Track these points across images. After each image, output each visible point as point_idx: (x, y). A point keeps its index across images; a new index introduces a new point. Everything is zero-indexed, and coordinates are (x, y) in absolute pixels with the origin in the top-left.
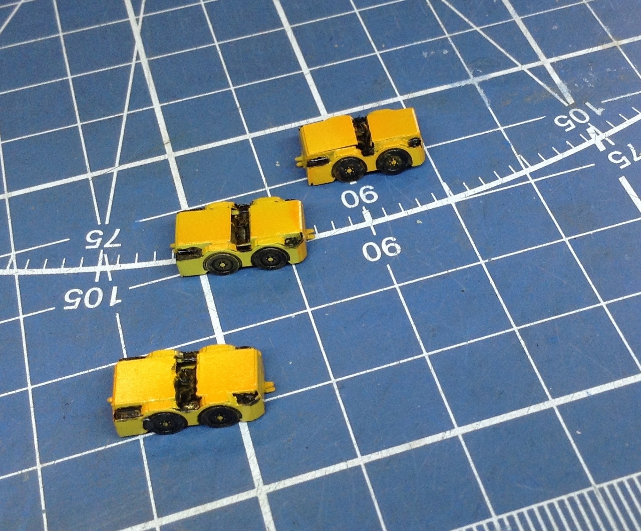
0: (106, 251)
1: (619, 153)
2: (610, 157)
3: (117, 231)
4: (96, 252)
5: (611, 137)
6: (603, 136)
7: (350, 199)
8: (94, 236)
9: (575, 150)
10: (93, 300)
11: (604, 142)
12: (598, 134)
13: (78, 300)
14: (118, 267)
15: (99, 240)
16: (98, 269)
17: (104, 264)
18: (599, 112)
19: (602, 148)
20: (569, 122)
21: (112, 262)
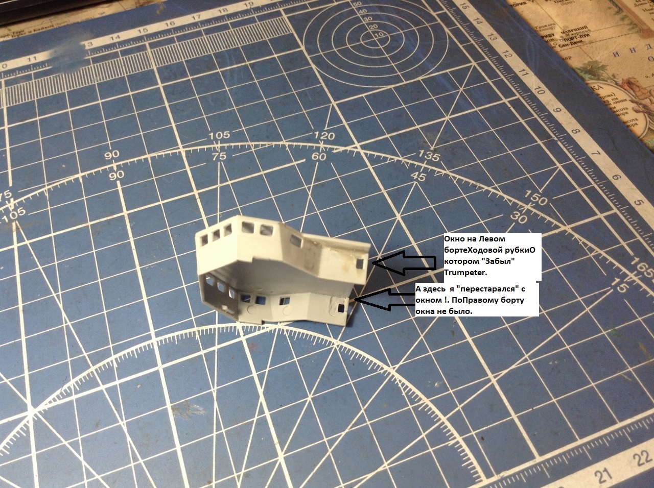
0: (218, 152)
1: (6, 197)
2: (11, 195)
3: (214, 159)
4: (221, 151)
5: (6, 204)
6: (8, 205)
7: (121, 174)
8: (223, 157)
9: (22, 199)
10: (219, 135)
11: (9, 202)
12: (10, 206)
13: (225, 134)
14: (212, 146)
15: (221, 155)
16: (219, 145)
17: (218, 147)
19: (12, 200)
20: (19, 212)
21: (214, 148)
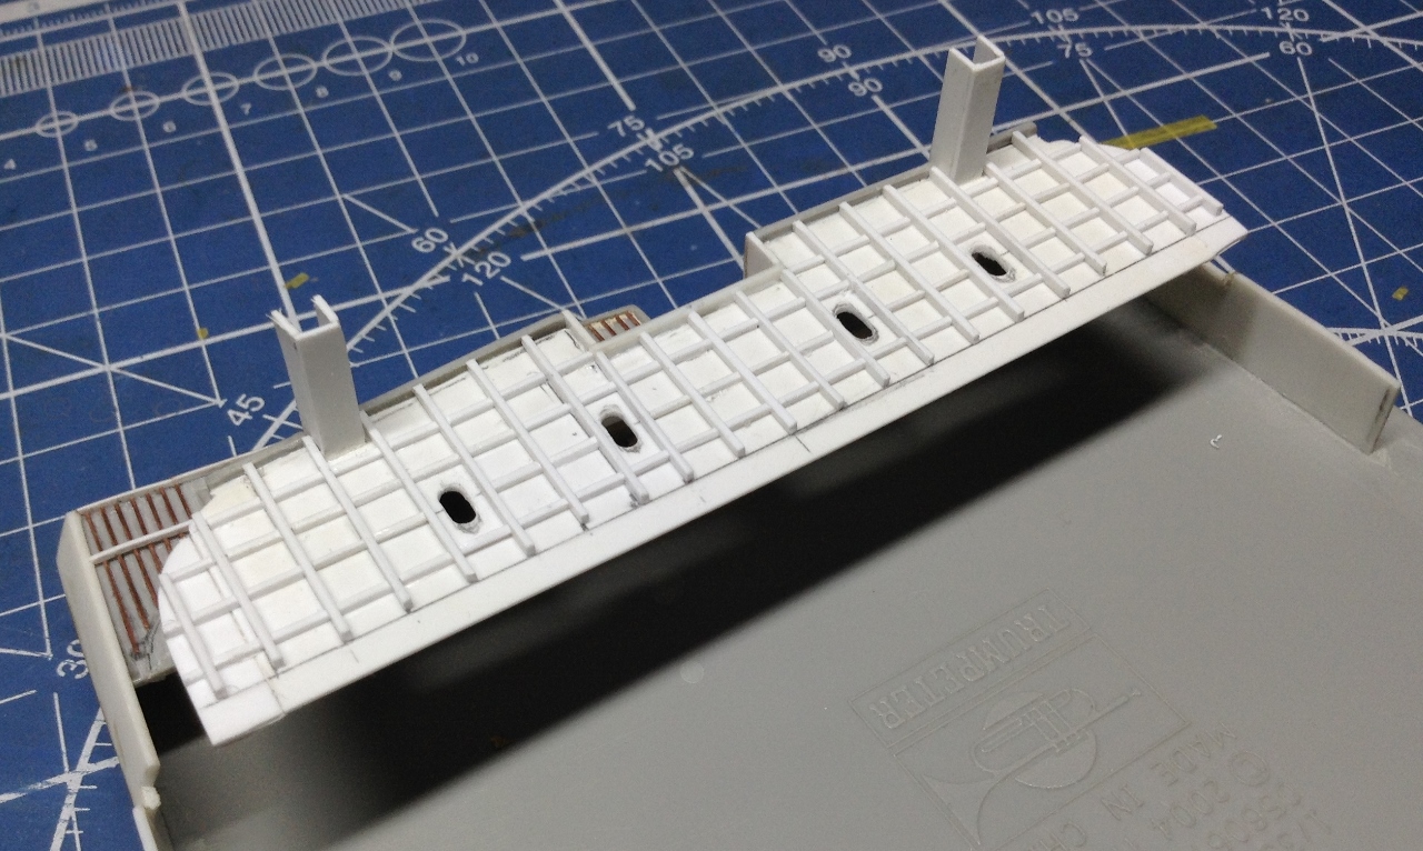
18: (650, 162)
